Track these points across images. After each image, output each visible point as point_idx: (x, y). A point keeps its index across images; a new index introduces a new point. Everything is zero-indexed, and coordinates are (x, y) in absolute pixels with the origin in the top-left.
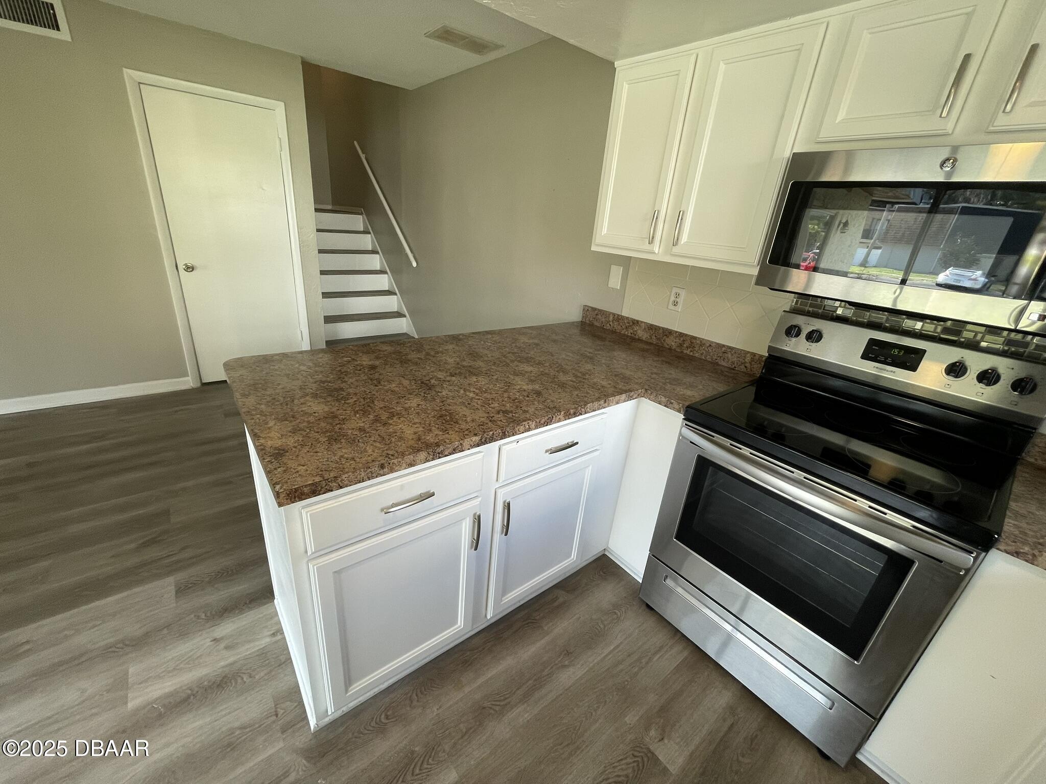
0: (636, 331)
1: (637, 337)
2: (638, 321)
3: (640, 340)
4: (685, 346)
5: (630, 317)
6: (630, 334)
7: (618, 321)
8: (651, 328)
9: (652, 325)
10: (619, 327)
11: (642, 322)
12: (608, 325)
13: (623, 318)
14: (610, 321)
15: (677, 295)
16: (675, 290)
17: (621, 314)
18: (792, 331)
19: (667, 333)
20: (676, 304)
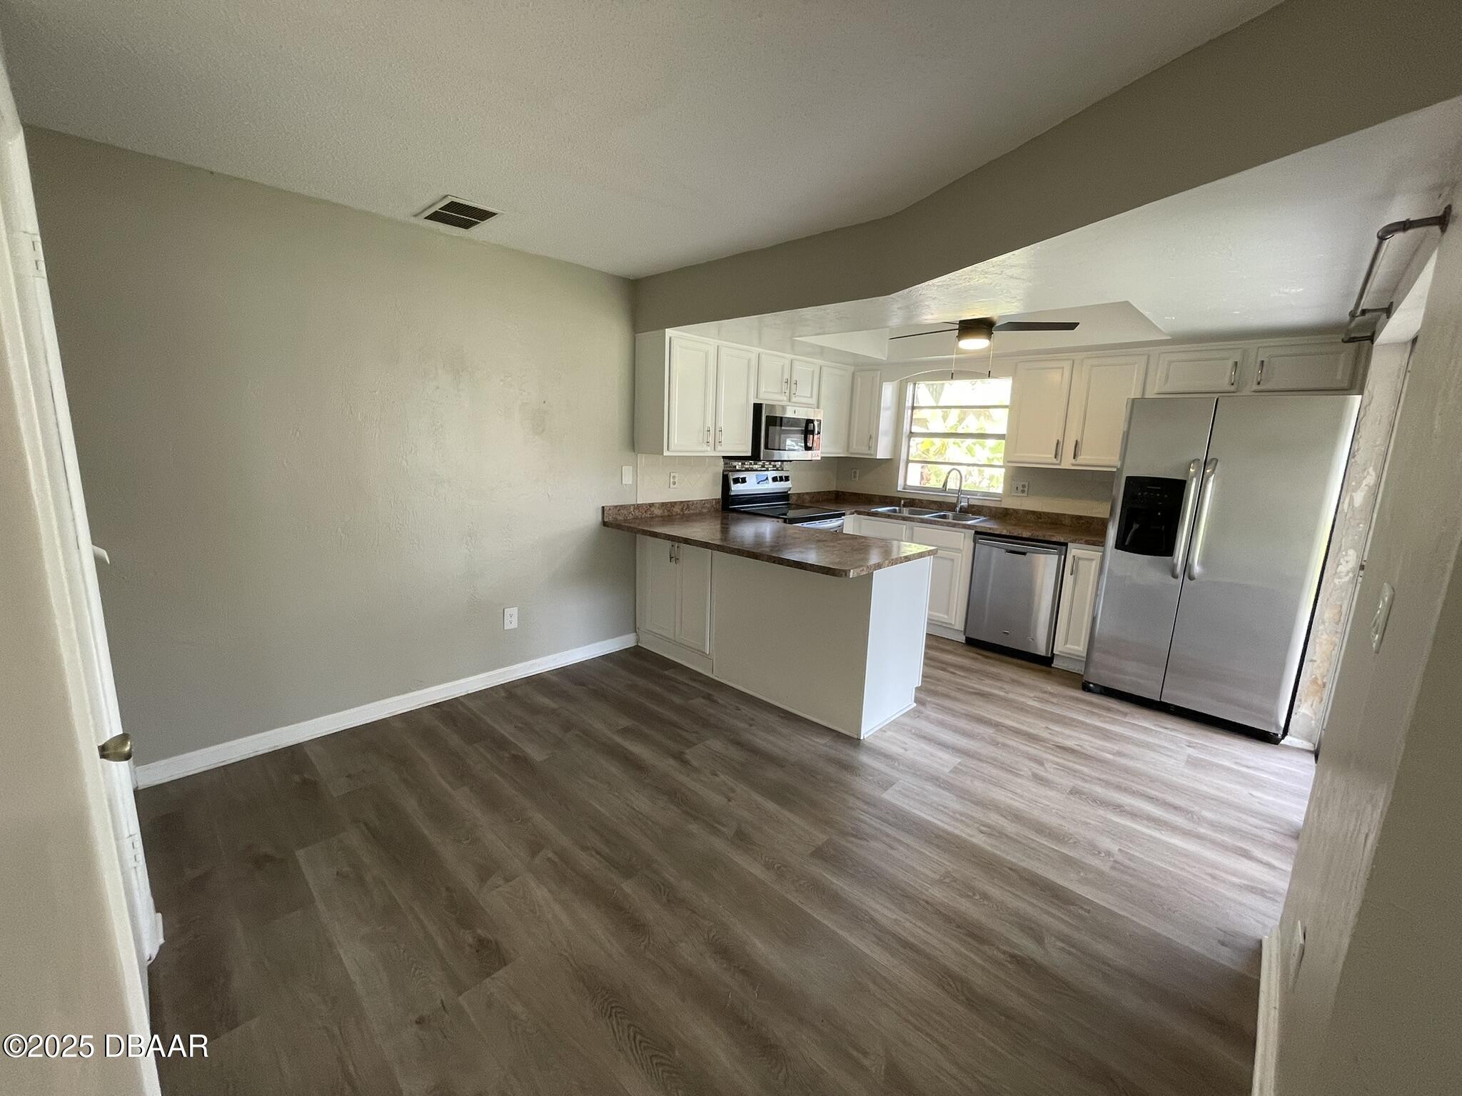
1: (654, 515)
2: (653, 504)
3: (657, 516)
4: (685, 508)
6: (649, 516)
7: (638, 509)
8: (664, 505)
9: (663, 503)
10: (640, 514)
11: (656, 503)
12: (631, 515)
13: (641, 505)
14: (631, 512)
15: (674, 477)
16: (672, 475)
17: (638, 503)
18: (736, 481)
19: (673, 504)
20: (674, 483)
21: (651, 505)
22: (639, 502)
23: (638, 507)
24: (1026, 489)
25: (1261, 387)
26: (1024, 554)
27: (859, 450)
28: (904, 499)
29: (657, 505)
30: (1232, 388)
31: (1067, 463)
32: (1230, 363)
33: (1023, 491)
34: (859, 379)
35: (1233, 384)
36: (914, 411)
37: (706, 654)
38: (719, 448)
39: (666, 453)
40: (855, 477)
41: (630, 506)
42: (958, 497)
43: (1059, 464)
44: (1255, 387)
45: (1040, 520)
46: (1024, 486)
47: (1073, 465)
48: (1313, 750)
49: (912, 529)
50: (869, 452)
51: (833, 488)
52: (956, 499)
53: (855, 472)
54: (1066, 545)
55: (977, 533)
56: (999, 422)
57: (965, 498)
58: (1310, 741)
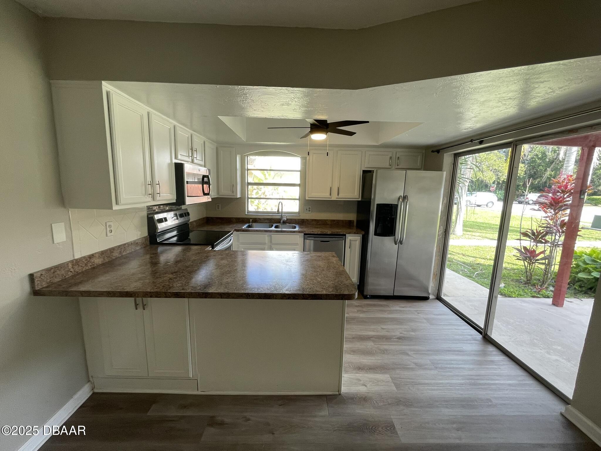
0: (93, 262)
1: (96, 265)
2: (93, 255)
3: (99, 266)
4: (122, 251)
5: (86, 255)
6: (90, 267)
7: (78, 264)
8: (103, 253)
9: (102, 252)
10: (80, 268)
11: (96, 253)
12: (69, 273)
13: (80, 259)
14: (70, 269)
15: (110, 226)
16: (108, 224)
17: (76, 258)
18: (161, 221)
19: (112, 250)
20: (111, 231)
21: (91, 256)
22: (77, 256)
23: (76, 262)
24: (311, 209)
25: (398, 167)
26: (328, 242)
27: (225, 193)
28: (251, 219)
29: (97, 255)
30: (390, 167)
31: (334, 197)
32: (388, 157)
33: (309, 211)
34: (222, 152)
35: (390, 165)
36: (248, 171)
37: (190, 378)
38: (158, 198)
39: (115, 207)
40: (218, 208)
41: (67, 264)
42: (281, 215)
43: (331, 198)
44: (396, 167)
45: (318, 223)
46: (309, 208)
47: (336, 198)
48: (435, 298)
49: (271, 236)
50: (233, 194)
51: (205, 216)
52: (280, 216)
53: (218, 206)
54: (345, 235)
55: (305, 234)
56: (296, 178)
57: (285, 215)
58: (434, 295)
